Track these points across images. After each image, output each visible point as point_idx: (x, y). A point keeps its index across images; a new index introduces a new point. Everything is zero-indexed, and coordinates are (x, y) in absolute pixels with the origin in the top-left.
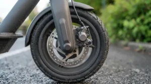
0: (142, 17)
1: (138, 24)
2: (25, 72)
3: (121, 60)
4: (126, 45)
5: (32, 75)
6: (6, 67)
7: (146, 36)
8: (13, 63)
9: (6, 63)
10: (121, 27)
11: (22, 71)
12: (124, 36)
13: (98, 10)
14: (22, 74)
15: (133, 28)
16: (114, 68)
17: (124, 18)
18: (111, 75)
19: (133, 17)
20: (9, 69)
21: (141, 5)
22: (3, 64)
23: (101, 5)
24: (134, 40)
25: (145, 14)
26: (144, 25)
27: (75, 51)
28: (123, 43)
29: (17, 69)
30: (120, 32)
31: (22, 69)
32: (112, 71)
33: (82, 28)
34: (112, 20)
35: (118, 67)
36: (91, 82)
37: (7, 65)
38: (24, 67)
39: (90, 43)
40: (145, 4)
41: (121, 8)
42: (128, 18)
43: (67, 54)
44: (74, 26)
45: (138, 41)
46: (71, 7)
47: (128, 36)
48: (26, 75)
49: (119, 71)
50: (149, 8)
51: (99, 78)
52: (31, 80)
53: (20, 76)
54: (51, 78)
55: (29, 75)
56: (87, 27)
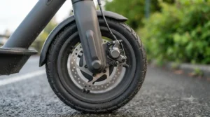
0: (199, 29)
1: (193, 39)
2: (40, 100)
3: (168, 88)
4: (178, 68)
5: (48, 104)
6: (14, 94)
7: (205, 55)
8: (23, 89)
9: (13, 89)
10: (170, 43)
11: (36, 99)
12: (175, 56)
13: (140, 19)
14: (35, 103)
15: (186, 44)
16: (157, 96)
17: (174, 31)
18: (153, 104)
19: (187, 29)
20: (19, 96)
21: (197, 13)
22: (10, 91)
23: (143, 13)
24: (188, 61)
25: (202, 25)
26: (202, 40)
27: (105, 71)
28: (174, 65)
29: (28, 96)
30: (170, 50)
31: (35, 97)
32: (155, 101)
33: (114, 42)
34: (159, 33)
35: (163, 95)
36: (126, 112)
37: (16, 92)
38: (38, 94)
39: (123, 60)
40: (202, 12)
41: (171, 16)
42: (180, 30)
43: (94, 75)
44: (104, 40)
45: (193, 62)
46: (100, 17)
47: (181, 55)
48: (41, 104)
49: (164, 100)
50: (207, 17)
51: (137, 108)
52: (47, 109)
53: (33, 105)
54: (74, 108)
55: (45, 103)
56: (120, 41)
